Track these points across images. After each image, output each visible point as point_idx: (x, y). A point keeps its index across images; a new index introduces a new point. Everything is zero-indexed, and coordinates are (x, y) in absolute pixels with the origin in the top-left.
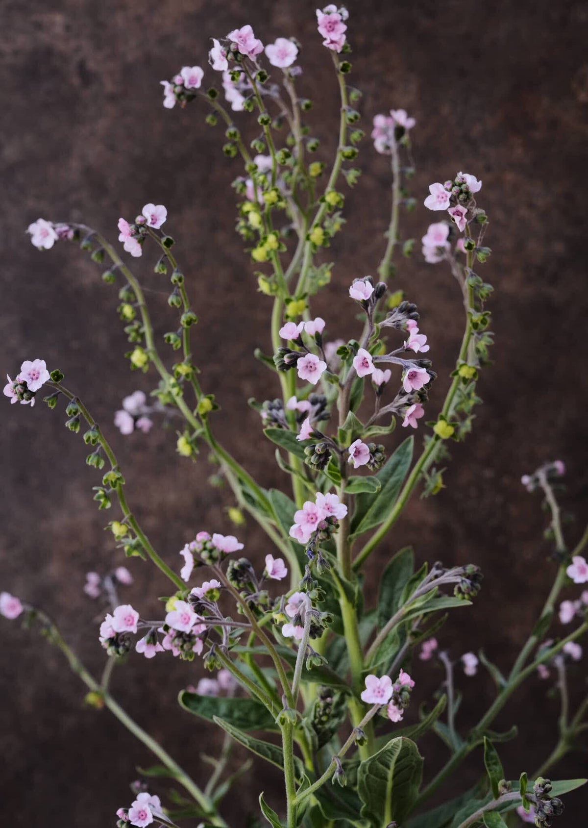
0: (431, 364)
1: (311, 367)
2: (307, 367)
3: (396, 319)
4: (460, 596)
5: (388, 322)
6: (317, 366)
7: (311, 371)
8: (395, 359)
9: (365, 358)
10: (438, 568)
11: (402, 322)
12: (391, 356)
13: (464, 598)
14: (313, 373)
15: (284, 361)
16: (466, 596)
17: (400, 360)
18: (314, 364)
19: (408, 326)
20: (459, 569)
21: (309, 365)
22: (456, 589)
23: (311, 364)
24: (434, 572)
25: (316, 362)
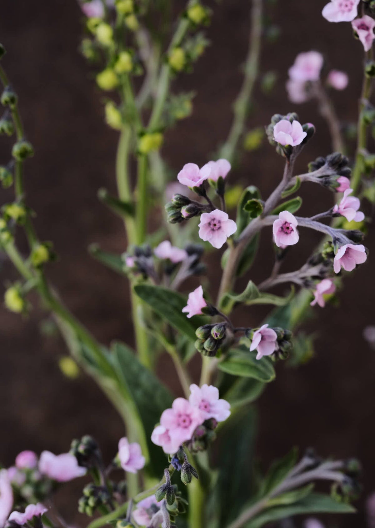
0: (363, 237)
1: (215, 225)
2: (209, 224)
3: (324, 174)
4: (338, 498)
5: (313, 176)
6: (223, 225)
7: (213, 230)
8: (320, 226)
9: (286, 223)
10: (311, 456)
11: (332, 179)
12: (313, 220)
13: (342, 501)
14: (216, 232)
15: (181, 214)
16: (347, 499)
17: (326, 229)
18: (219, 222)
19: (339, 185)
20: (338, 464)
21: (212, 223)
22: (334, 487)
23: (215, 222)
24: (307, 461)
25: (222, 220)
